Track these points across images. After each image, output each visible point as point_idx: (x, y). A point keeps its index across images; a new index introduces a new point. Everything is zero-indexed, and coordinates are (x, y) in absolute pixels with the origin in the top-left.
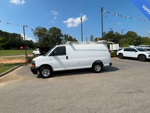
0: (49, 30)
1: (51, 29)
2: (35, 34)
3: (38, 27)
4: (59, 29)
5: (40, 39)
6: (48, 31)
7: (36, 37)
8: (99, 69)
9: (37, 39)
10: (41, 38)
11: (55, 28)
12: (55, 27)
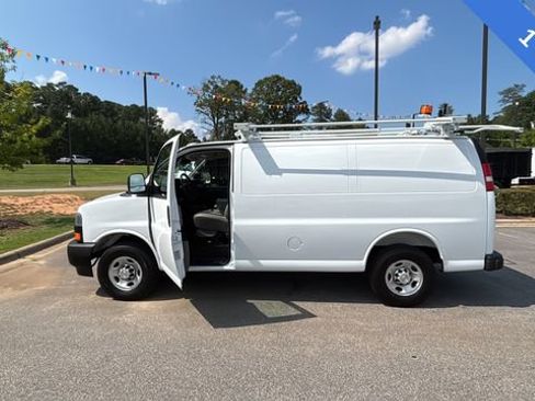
0: (254, 89)
1: (259, 84)
2: (200, 106)
3: (213, 77)
4: (292, 84)
5: (216, 126)
6: (249, 91)
7: (202, 116)
8: (414, 284)
9: (207, 126)
10: (223, 119)
11: (278, 78)
12: (277, 76)
